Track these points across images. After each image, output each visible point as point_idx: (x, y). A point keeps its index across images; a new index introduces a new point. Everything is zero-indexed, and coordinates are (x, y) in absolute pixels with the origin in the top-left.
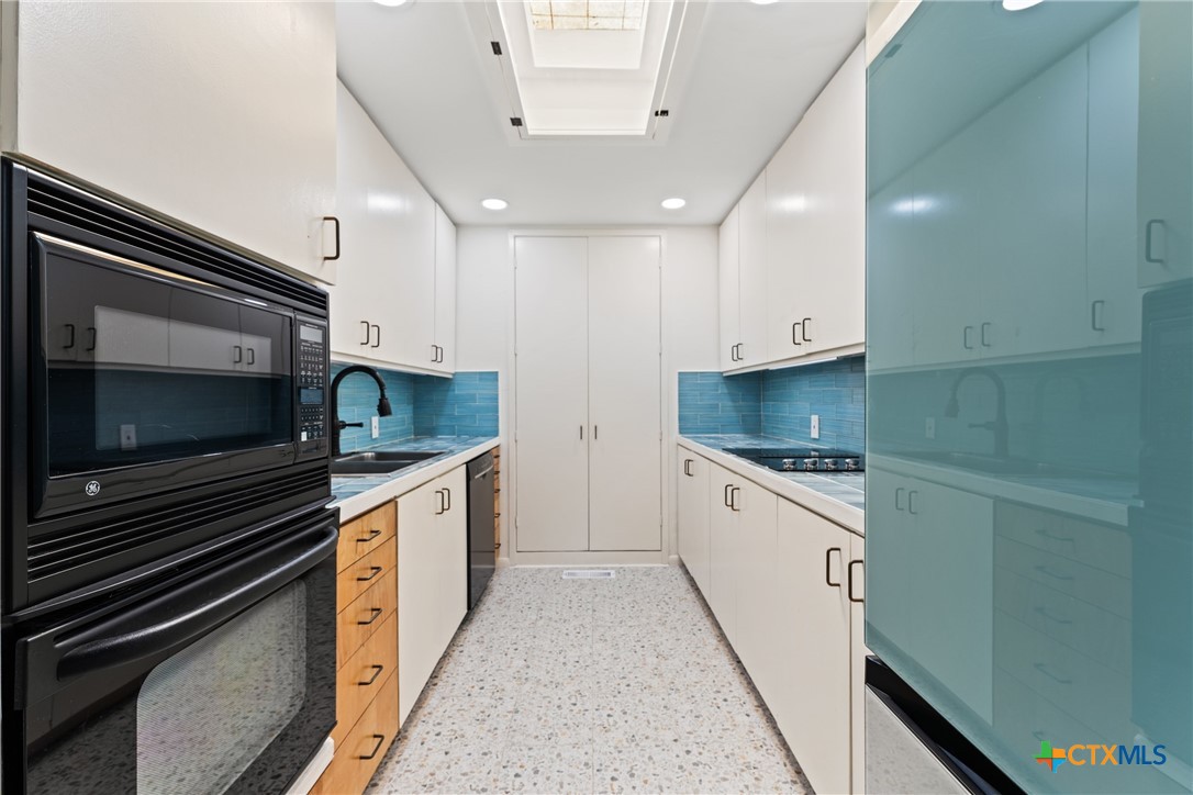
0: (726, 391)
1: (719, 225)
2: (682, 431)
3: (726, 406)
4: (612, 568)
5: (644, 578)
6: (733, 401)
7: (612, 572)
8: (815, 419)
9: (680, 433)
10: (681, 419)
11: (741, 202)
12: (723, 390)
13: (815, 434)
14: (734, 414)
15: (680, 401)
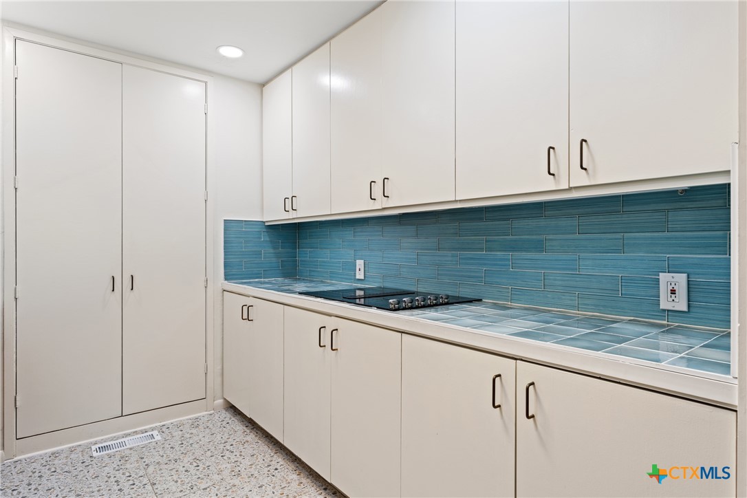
0: (268, 239)
1: (263, 85)
2: (228, 277)
3: (268, 253)
4: (153, 430)
5: (194, 431)
6: (274, 248)
7: (155, 433)
8: (360, 263)
9: (226, 279)
10: (226, 265)
11: (294, 68)
12: (265, 237)
13: (360, 275)
14: (274, 260)
15: (225, 248)
